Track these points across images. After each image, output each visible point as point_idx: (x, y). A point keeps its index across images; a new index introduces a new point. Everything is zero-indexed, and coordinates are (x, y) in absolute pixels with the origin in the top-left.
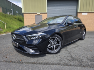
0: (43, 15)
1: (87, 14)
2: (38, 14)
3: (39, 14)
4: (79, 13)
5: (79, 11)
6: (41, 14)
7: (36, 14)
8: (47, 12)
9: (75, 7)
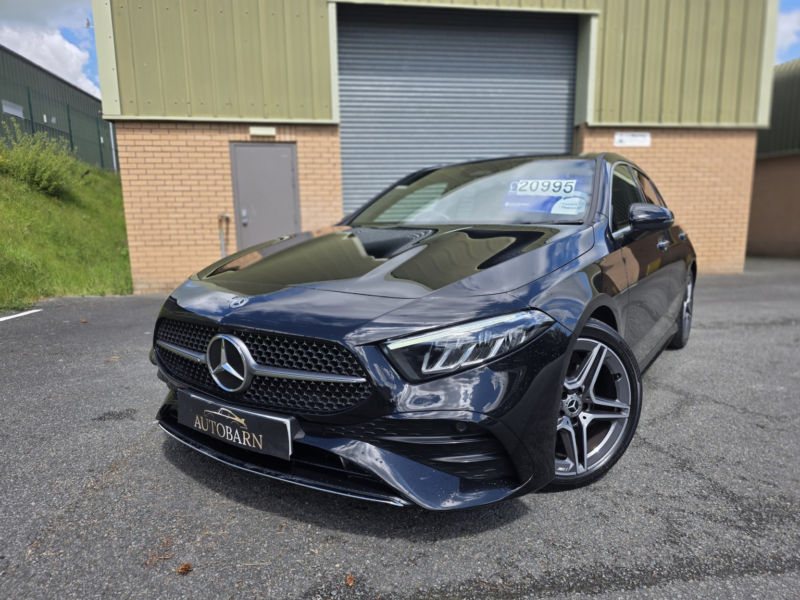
0: (301, 139)
1: (644, 140)
2: (254, 131)
3: (271, 131)
4: (594, 130)
5: (591, 121)
6: (287, 137)
7: (239, 136)
8: (336, 119)
9: (561, 86)
